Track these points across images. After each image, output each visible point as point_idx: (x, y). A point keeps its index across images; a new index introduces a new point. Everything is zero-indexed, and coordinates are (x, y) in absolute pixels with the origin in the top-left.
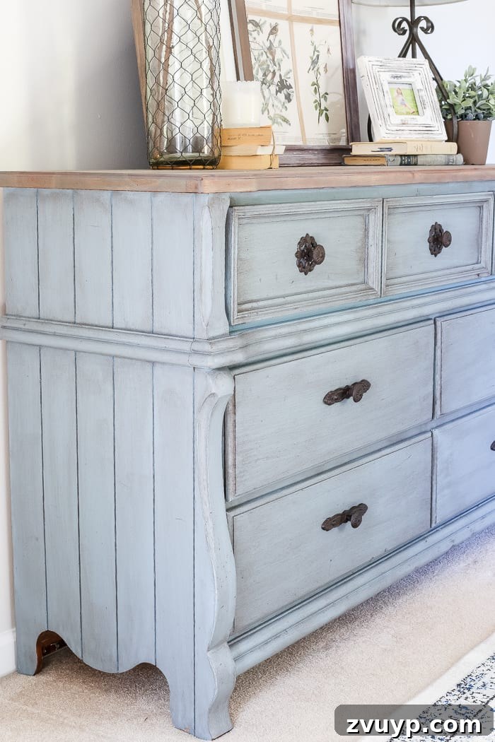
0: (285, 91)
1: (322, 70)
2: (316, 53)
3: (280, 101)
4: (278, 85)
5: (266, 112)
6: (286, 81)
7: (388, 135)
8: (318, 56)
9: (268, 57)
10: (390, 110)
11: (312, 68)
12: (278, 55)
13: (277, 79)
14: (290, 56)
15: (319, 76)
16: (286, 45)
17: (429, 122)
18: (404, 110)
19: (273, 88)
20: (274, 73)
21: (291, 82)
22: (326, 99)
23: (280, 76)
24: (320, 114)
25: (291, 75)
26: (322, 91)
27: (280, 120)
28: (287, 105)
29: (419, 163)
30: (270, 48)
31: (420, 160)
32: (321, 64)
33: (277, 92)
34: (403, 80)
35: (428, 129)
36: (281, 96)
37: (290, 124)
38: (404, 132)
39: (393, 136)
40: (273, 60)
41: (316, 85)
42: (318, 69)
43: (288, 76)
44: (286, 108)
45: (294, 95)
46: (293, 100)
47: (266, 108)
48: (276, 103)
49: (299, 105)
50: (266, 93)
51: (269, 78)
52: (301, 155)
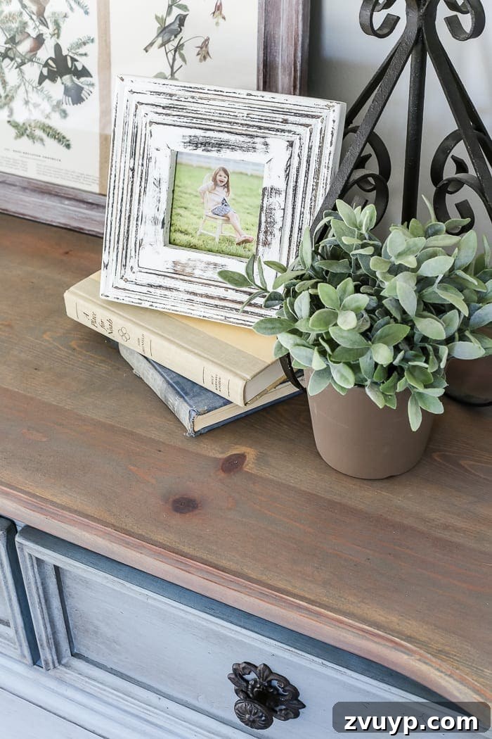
2: (176, 11)
3: (49, 98)
4: (46, 65)
6: (73, 60)
13: (46, 53)
14: (92, 10)
15: (179, 62)
21: (89, 61)
23: (58, 48)
25: (92, 49)
27: (38, 133)
28: (69, 108)
32: (190, 37)
36: (56, 89)
37: (68, 146)
42: (178, 48)
43: (82, 51)
44: (64, 114)
45: (96, 91)
46: (92, 103)
47: (5, 103)
48: (34, 98)
49: (106, 111)
50: (11, 75)
52: (85, 211)
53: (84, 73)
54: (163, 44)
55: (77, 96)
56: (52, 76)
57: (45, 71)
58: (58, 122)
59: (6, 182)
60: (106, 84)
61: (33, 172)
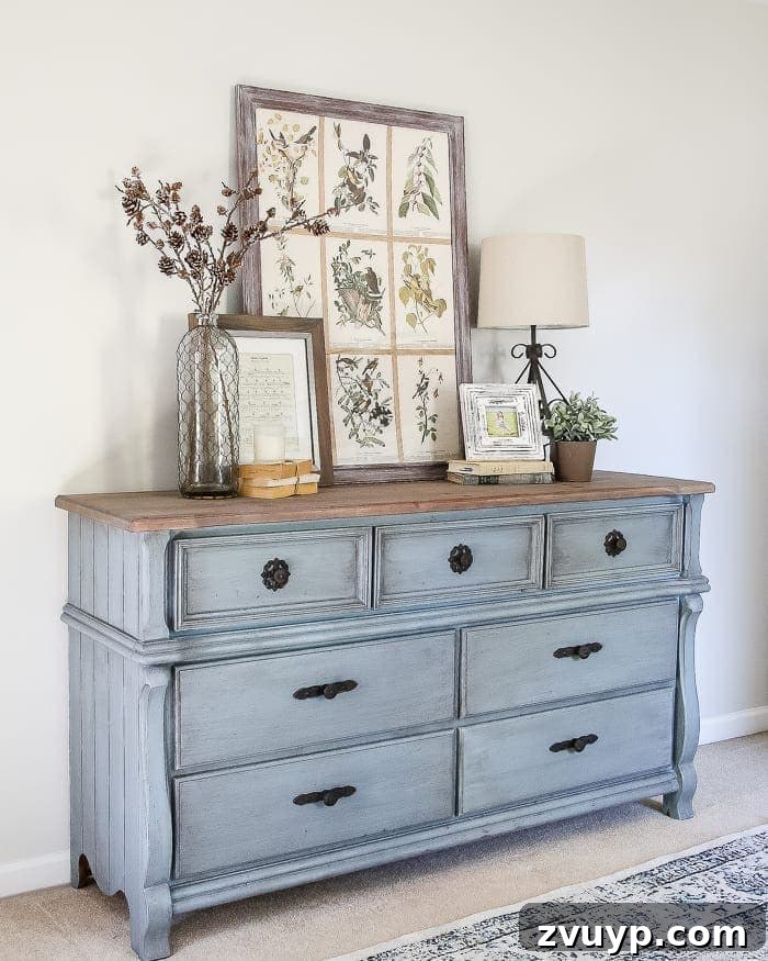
0: (381, 417)
1: (431, 395)
2: (425, 381)
3: (374, 426)
4: (372, 412)
5: (355, 436)
6: (384, 408)
8: (427, 384)
9: (362, 388)
10: (483, 433)
11: (418, 394)
12: (376, 386)
13: (372, 407)
14: (391, 386)
15: (426, 400)
16: (387, 377)
17: (526, 443)
18: (503, 431)
19: (366, 416)
20: (369, 402)
21: (391, 408)
22: (434, 421)
23: (377, 404)
24: (426, 433)
25: (391, 402)
26: (430, 413)
27: (370, 442)
28: (383, 429)
29: (499, 482)
30: (365, 381)
31: (501, 479)
32: (430, 390)
33: (371, 418)
34: (508, 404)
35: (524, 449)
36: (377, 422)
37: (384, 446)
38: (495, 453)
39: (481, 456)
40: (369, 391)
41: (422, 410)
42: (426, 394)
43: (387, 403)
44: (381, 432)
45: (393, 419)
46: (392, 424)
47: (354, 432)
48: (368, 428)
49: (398, 427)
50: (357, 420)
51: (362, 406)
52: (393, 472)
53: (389, 412)
54: (420, 394)
55: (385, 423)
56: (375, 417)
57: (371, 415)
58: (378, 436)
59: (359, 469)
60: (398, 415)
61: (370, 461)
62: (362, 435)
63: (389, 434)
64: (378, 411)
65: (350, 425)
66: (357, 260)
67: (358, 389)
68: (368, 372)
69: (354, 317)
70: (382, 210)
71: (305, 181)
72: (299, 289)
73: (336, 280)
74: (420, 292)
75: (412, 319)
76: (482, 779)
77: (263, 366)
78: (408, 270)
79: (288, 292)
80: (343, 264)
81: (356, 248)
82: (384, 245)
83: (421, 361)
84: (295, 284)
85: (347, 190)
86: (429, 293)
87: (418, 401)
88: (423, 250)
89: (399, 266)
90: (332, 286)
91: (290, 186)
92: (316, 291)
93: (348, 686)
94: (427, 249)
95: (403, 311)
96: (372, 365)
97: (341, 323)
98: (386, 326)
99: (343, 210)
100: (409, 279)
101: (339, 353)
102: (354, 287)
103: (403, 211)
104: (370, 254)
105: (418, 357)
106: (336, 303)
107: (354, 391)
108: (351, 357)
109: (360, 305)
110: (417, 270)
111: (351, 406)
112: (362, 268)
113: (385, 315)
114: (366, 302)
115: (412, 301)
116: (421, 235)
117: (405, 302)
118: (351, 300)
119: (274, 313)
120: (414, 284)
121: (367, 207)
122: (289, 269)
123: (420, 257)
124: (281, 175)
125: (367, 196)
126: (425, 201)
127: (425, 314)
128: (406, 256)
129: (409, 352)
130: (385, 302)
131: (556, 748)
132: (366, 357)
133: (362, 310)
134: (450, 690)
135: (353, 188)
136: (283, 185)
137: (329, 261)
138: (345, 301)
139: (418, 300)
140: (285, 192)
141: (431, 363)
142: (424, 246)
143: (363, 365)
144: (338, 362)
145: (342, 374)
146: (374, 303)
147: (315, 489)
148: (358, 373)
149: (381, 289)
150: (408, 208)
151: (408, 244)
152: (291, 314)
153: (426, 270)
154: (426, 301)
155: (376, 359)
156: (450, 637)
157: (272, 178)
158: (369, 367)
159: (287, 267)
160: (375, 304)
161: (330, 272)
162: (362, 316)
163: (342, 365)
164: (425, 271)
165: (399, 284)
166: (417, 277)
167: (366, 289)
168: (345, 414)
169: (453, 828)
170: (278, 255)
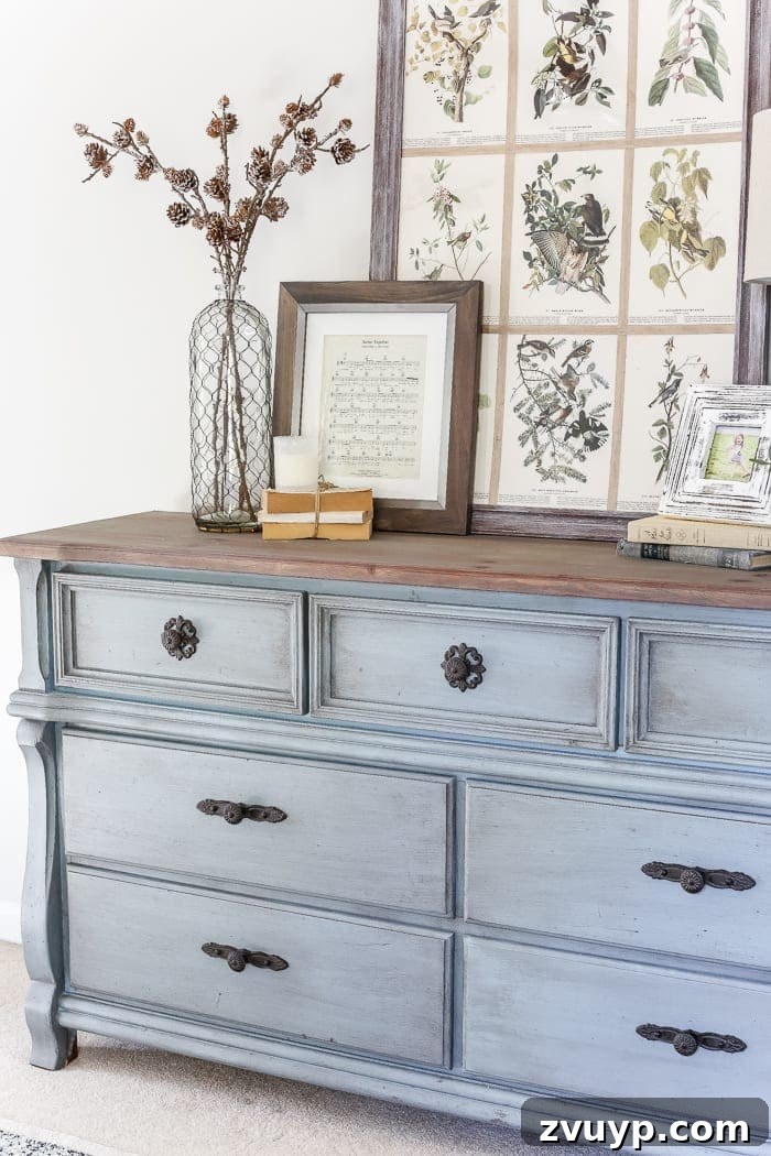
0: (588, 435)
1: (682, 403)
2: (674, 378)
3: (572, 449)
4: (572, 426)
5: (535, 463)
6: (593, 420)
7: (670, 509)
8: (678, 383)
9: (558, 388)
11: (661, 398)
12: (584, 384)
13: (570, 419)
14: (612, 385)
15: (673, 411)
16: (607, 369)
18: (732, 470)
19: (560, 432)
20: (568, 410)
21: (608, 421)
23: (582, 413)
24: (667, 465)
25: (609, 412)
27: (561, 474)
28: (588, 454)
29: (671, 557)
30: (566, 378)
31: (673, 553)
32: (684, 393)
33: (568, 436)
34: (749, 422)
36: (578, 443)
37: (585, 481)
38: (701, 506)
39: (676, 510)
40: (571, 394)
41: (665, 428)
42: (676, 400)
43: (601, 413)
44: (584, 458)
45: (609, 439)
46: (606, 449)
47: (536, 457)
48: (560, 450)
49: (616, 451)
50: (543, 437)
51: (555, 417)
52: (594, 525)
53: (603, 427)
54: (663, 400)
55: (593, 444)
56: (576, 434)
57: (570, 431)
58: (577, 465)
59: (531, 513)
60: (618, 432)
61: (554, 503)
62: (547, 462)
63: (597, 462)
64: (584, 425)
65: (530, 445)
66: (567, 184)
67: (552, 388)
68: (573, 362)
69: (556, 274)
70: (618, 99)
71: (485, 73)
72: (464, 238)
73: (530, 219)
74: (677, 228)
75: (660, 275)
76: (500, 1031)
77: (376, 354)
78: (659, 192)
79: (443, 243)
80: (544, 193)
81: (567, 166)
82: (620, 154)
83: (670, 344)
84: (457, 232)
85: (557, 74)
86: (694, 229)
87: (660, 412)
88: (689, 155)
89: (644, 188)
90: (520, 227)
91: (460, 84)
92: (492, 239)
93: (275, 815)
94: (696, 154)
95: (643, 261)
96: (582, 351)
97: (535, 285)
98: (612, 288)
99: (548, 109)
100: (660, 208)
101: (524, 331)
102: (558, 230)
103: (657, 95)
104: (591, 172)
105: (665, 338)
106: (527, 255)
107: (544, 392)
108: (545, 338)
109: (569, 256)
110: (675, 190)
111: (536, 414)
112: (576, 197)
113: (611, 270)
114: (579, 251)
115: (662, 244)
116: (688, 131)
117: (649, 245)
118: (553, 249)
119: (419, 276)
120: (670, 214)
121: (592, 96)
122: (449, 208)
123: (683, 168)
124: (446, 70)
125: (591, 81)
126: (699, 72)
127: (685, 264)
128: (656, 170)
129: (651, 330)
130: (613, 250)
131: (649, 1032)
132: (571, 339)
133: (571, 263)
134: (439, 869)
135: (567, 70)
136: (448, 83)
137: (519, 189)
138: (542, 251)
139: (674, 240)
140: (450, 95)
141: (688, 349)
142: (691, 149)
143: (564, 351)
144: (520, 347)
145: (525, 366)
146: (591, 252)
147: (366, 532)
148: (554, 364)
149: (607, 227)
150: (665, 88)
151: (662, 149)
152: (448, 275)
153: (692, 188)
154: (689, 244)
155: (589, 342)
156: (438, 788)
157: (429, 76)
158: (574, 354)
159: (446, 205)
160: (594, 252)
161: (519, 206)
162: (570, 273)
163: (527, 351)
164: (689, 189)
165: (641, 217)
166: (674, 203)
167: (580, 230)
168: (524, 427)
169: (447, 1085)
170: (433, 189)
